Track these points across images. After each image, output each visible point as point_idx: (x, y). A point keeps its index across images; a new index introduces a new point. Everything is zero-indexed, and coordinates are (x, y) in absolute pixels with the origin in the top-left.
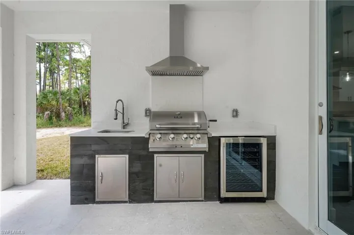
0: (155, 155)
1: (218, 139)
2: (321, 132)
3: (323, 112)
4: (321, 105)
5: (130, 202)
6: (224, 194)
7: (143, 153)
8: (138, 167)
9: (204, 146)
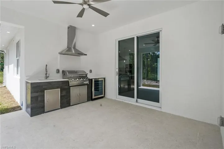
0: (71, 88)
1: (92, 80)
2: (117, 75)
3: (117, 70)
4: (117, 69)
5: (61, 108)
6: (93, 97)
7: (67, 87)
8: (64, 93)
9: (88, 82)
